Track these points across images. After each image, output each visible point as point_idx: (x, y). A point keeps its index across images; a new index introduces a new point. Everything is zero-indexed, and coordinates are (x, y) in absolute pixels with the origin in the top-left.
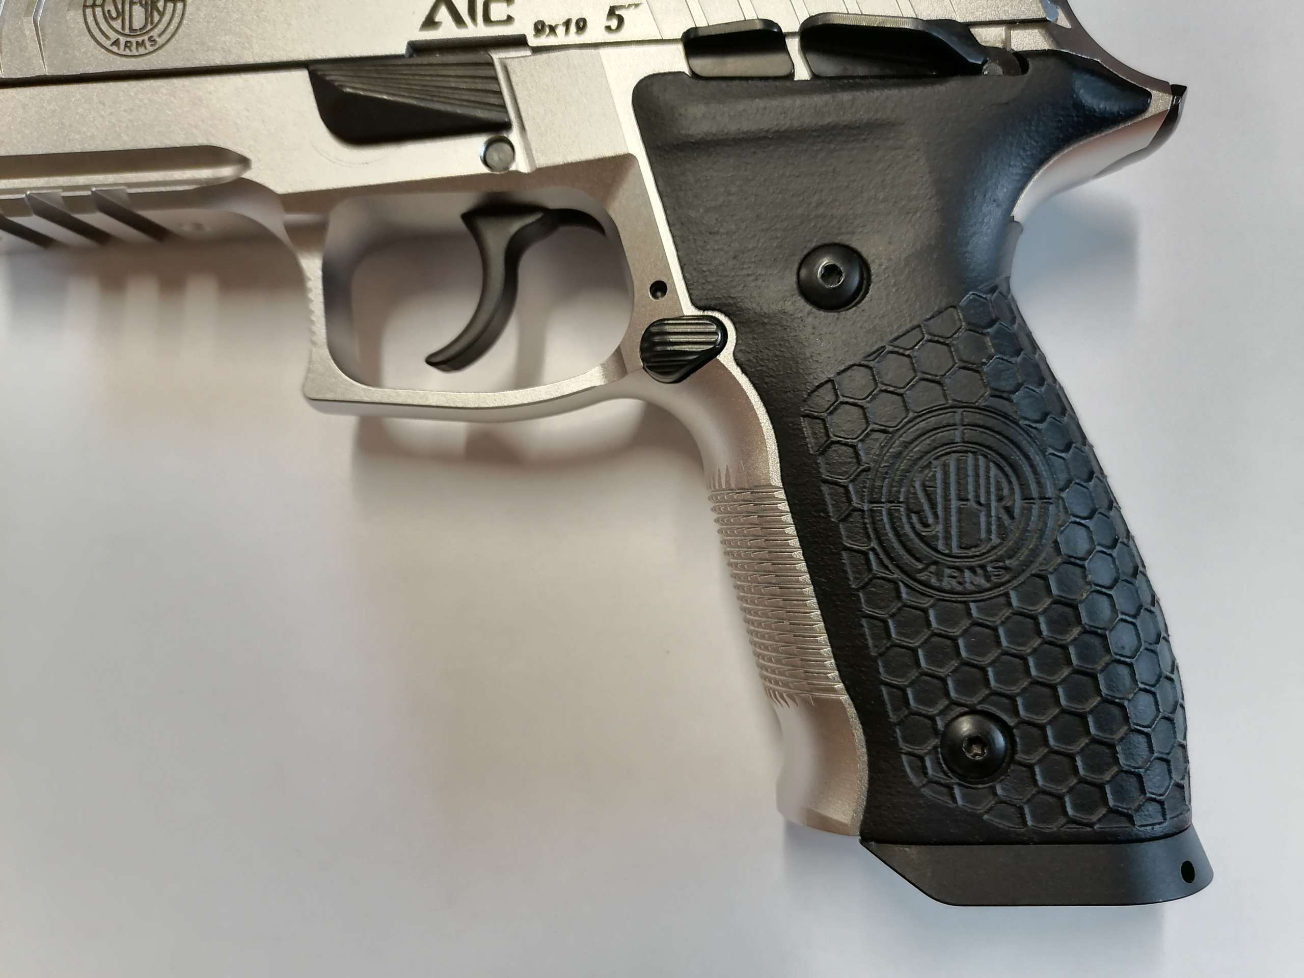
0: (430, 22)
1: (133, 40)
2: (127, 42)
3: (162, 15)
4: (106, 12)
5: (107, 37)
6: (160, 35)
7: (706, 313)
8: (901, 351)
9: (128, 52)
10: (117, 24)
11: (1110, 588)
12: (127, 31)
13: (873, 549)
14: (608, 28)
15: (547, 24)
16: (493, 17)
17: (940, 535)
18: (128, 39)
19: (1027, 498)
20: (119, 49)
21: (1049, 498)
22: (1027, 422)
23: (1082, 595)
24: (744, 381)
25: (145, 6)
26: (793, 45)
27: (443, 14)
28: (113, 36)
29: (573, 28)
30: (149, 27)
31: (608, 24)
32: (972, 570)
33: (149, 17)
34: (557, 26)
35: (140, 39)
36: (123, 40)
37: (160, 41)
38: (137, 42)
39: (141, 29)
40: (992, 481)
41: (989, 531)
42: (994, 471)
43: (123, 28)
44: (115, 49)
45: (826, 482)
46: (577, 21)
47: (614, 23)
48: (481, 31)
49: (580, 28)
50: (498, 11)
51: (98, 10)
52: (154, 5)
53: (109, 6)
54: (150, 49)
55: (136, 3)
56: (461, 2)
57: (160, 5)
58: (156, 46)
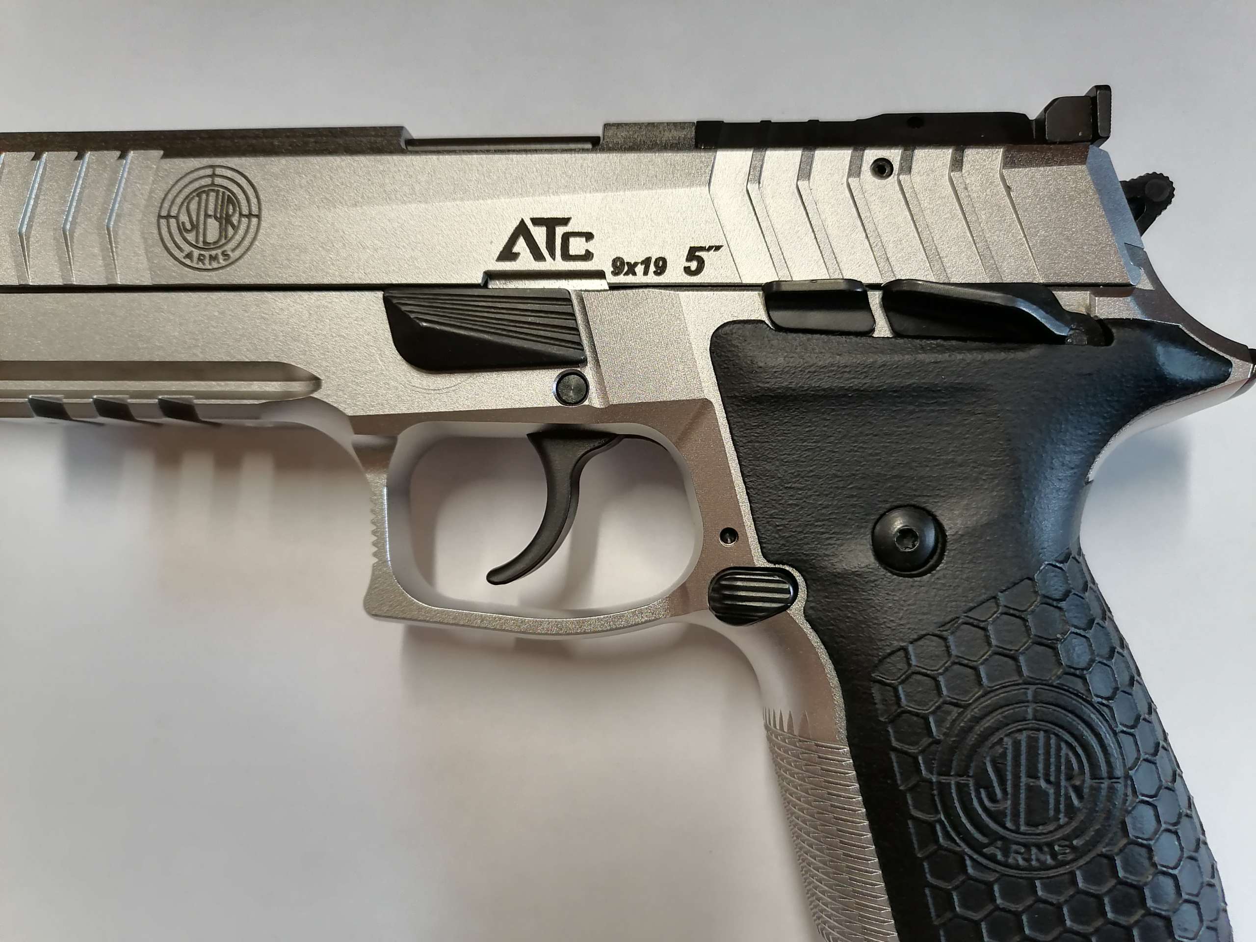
0: (508, 254)
1: (207, 254)
2: (200, 255)
3: (236, 230)
4: (181, 225)
5: (180, 249)
6: (233, 250)
7: (777, 566)
8: (975, 623)
9: (201, 265)
10: (191, 237)
11: (1175, 868)
12: (201, 245)
13: (940, 822)
14: (687, 270)
15: (626, 261)
16: (572, 251)
17: (1008, 812)
18: (202, 252)
19: (1095, 776)
20: (192, 261)
21: (1118, 778)
22: (1100, 700)
23: (1148, 877)
24: (814, 639)
25: (220, 220)
26: (875, 299)
27: (521, 246)
28: (187, 248)
29: (652, 268)
30: (223, 241)
31: (688, 264)
32: (1039, 847)
33: (223, 231)
34: (636, 264)
35: (213, 253)
36: (196, 253)
37: (234, 256)
38: (211, 256)
39: (215, 243)
40: (1063, 760)
41: (1057, 810)
42: (1064, 749)
43: (197, 241)
44: (188, 262)
45: (895, 749)
46: (657, 260)
47: (694, 265)
48: (560, 265)
49: (659, 267)
50: (577, 246)
51: (173, 221)
52: (228, 219)
53: (184, 218)
54: (223, 263)
55: (210, 216)
56: (539, 234)
57: (235, 219)
58: (230, 261)
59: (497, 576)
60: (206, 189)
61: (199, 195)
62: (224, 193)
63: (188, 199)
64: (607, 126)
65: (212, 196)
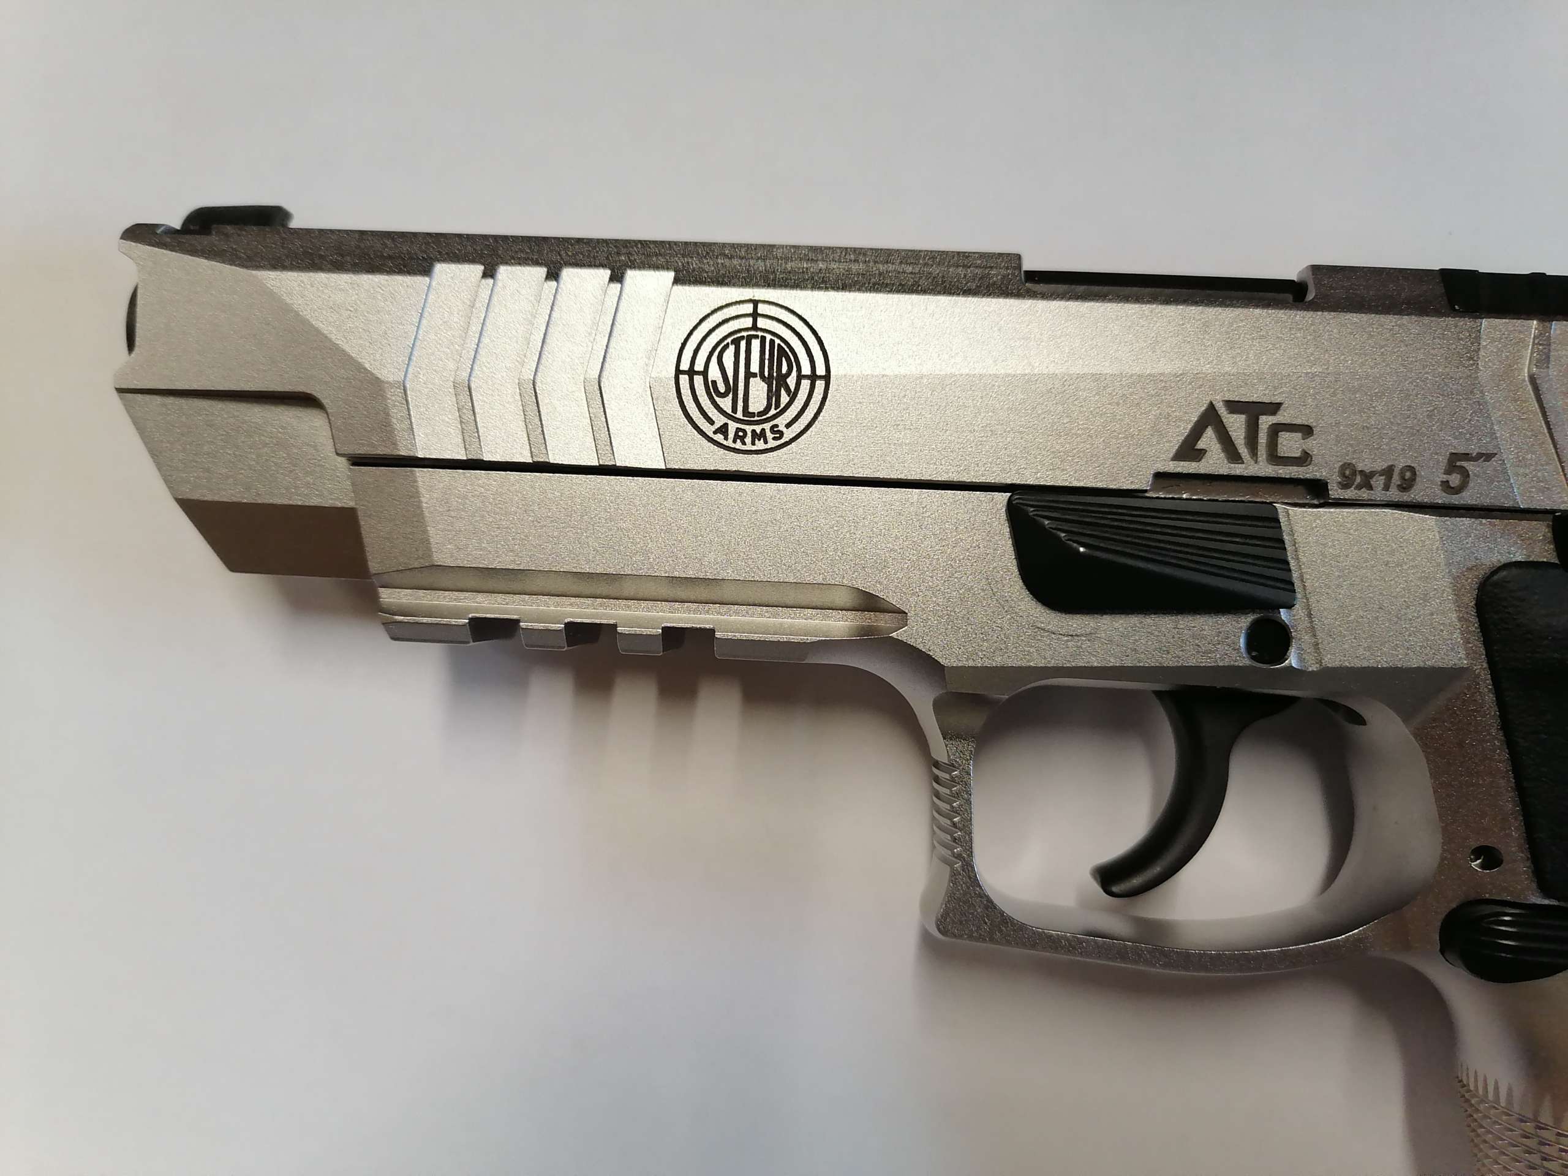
0: (1189, 450)
1: (749, 428)
2: (738, 430)
3: (793, 397)
4: (710, 385)
5: (712, 422)
6: (788, 426)
9: (738, 445)
10: (726, 403)
12: (739, 415)
14: (1446, 486)
15: (1358, 469)
16: (1283, 452)
18: (742, 426)
20: (726, 438)
25: (768, 381)
27: (1209, 440)
28: (720, 420)
30: (773, 412)
31: (1445, 477)
33: (773, 396)
34: (1372, 474)
35: (758, 428)
36: (733, 426)
37: (789, 434)
38: (754, 431)
39: (760, 414)
43: (734, 410)
44: (719, 438)
46: (1402, 472)
47: (1455, 480)
48: (1263, 468)
49: (1405, 480)
50: (1290, 444)
51: (698, 380)
52: (782, 379)
53: (714, 373)
54: (772, 444)
55: (754, 375)
56: (1236, 425)
57: (791, 381)
58: (782, 441)
60: (745, 334)
61: (736, 343)
62: (772, 342)
63: (719, 349)
64: (1312, 269)
65: (756, 344)
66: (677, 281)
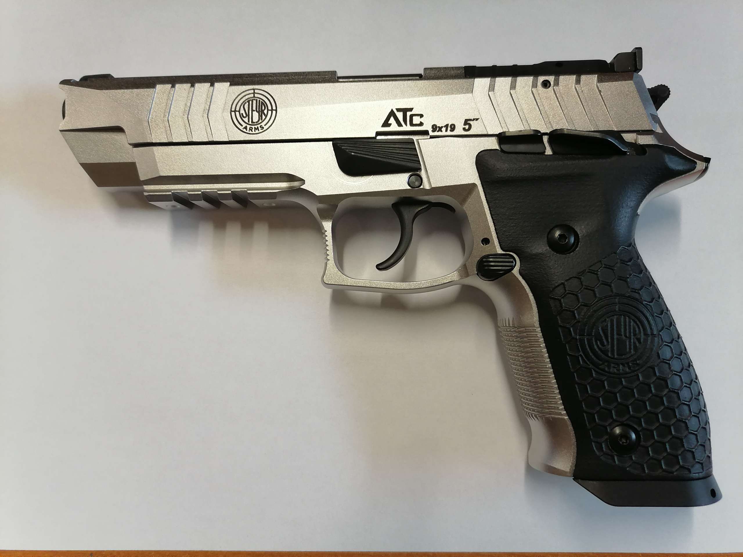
0: (386, 124)
1: (253, 127)
2: (250, 127)
3: (266, 116)
4: (241, 114)
5: (242, 125)
6: (265, 125)
7: (507, 253)
8: (593, 272)
9: (251, 132)
11: (680, 372)
12: (250, 123)
13: (581, 355)
14: (464, 129)
15: (438, 126)
16: (414, 123)
17: (610, 350)
18: (251, 126)
19: (646, 334)
20: (247, 130)
21: (655, 335)
22: (646, 303)
23: (669, 376)
24: (523, 282)
25: (258, 112)
26: (545, 139)
27: (392, 121)
28: (244, 125)
29: (449, 129)
30: (260, 121)
31: (464, 127)
32: (623, 365)
33: (260, 117)
34: (442, 127)
35: (256, 127)
36: (248, 127)
37: (265, 128)
38: (255, 128)
39: (257, 122)
40: (632, 328)
41: (630, 349)
42: (632, 323)
43: (249, 121)
44: (245, 130)
45: (561, 326)
46: (451, 125)
47: (467, 127)
48: (409, 128)
49: (452, 128)
50: (416, 120)
51: (237, 113)
52: (263, 111)
53: (242, 111)
54: (261, 131)
55: (254, 111)
56: (400, 115)
57: (266, 112)
58: (263, 130)
59: (380, 267)
60: (251, 99)
61: (249, 102)
62: (259, 101)
63: (243, 104)
64: (425, 69)
65: (254, 102)
66: (231, 85)
